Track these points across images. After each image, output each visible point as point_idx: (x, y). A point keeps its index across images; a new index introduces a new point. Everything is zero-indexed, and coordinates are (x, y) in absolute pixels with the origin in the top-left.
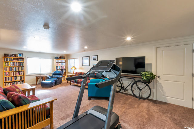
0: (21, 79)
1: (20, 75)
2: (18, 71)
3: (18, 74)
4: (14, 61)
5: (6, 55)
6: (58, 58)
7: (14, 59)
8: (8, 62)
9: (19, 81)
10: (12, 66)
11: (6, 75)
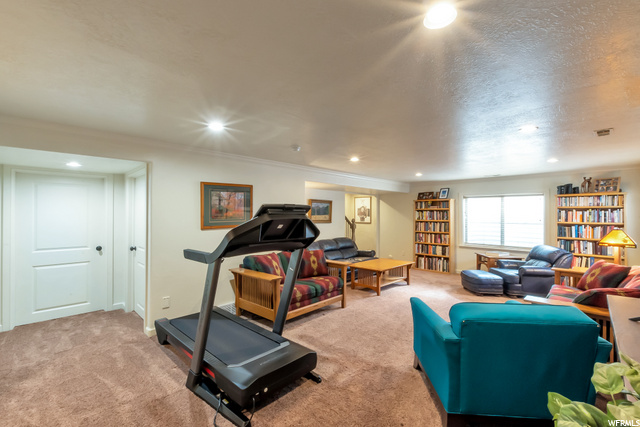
0: (444, 253)
1: (443, 244)
2: (438, 231)
3: (439, 240)
4: (432, 208)
5: (421, 196)
6: (575, 191)
7: (433, 204)
8: (422, 211)
9: (440, 258)
10: (428, 220)
11: (420, 239)
